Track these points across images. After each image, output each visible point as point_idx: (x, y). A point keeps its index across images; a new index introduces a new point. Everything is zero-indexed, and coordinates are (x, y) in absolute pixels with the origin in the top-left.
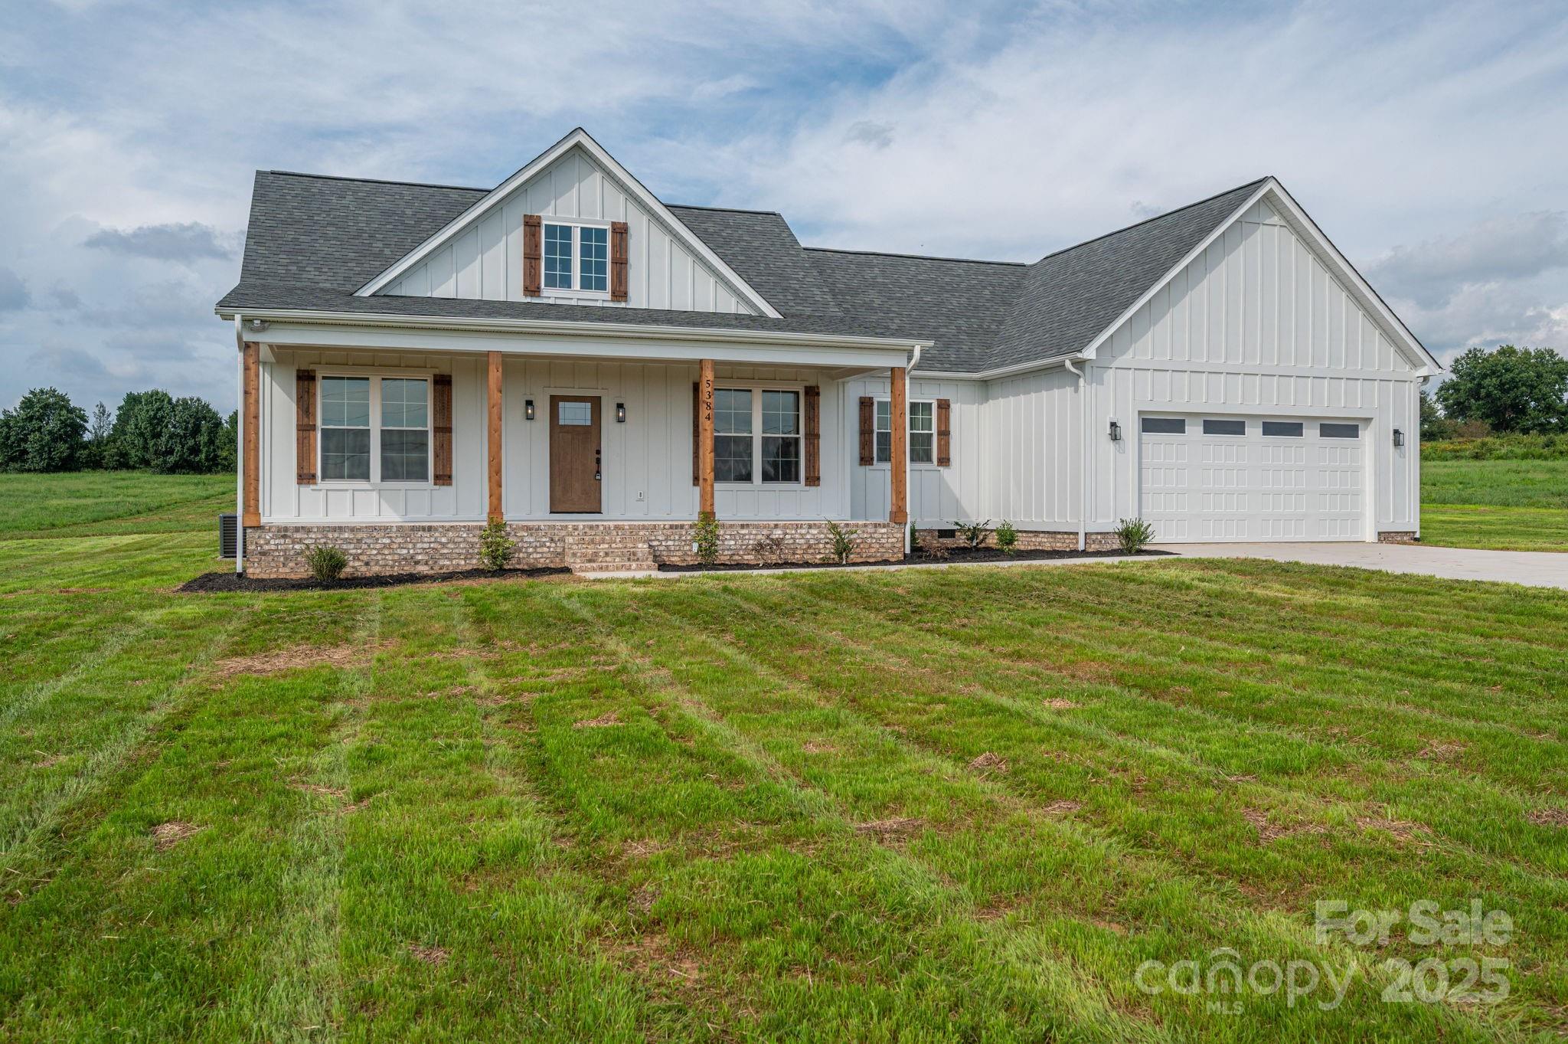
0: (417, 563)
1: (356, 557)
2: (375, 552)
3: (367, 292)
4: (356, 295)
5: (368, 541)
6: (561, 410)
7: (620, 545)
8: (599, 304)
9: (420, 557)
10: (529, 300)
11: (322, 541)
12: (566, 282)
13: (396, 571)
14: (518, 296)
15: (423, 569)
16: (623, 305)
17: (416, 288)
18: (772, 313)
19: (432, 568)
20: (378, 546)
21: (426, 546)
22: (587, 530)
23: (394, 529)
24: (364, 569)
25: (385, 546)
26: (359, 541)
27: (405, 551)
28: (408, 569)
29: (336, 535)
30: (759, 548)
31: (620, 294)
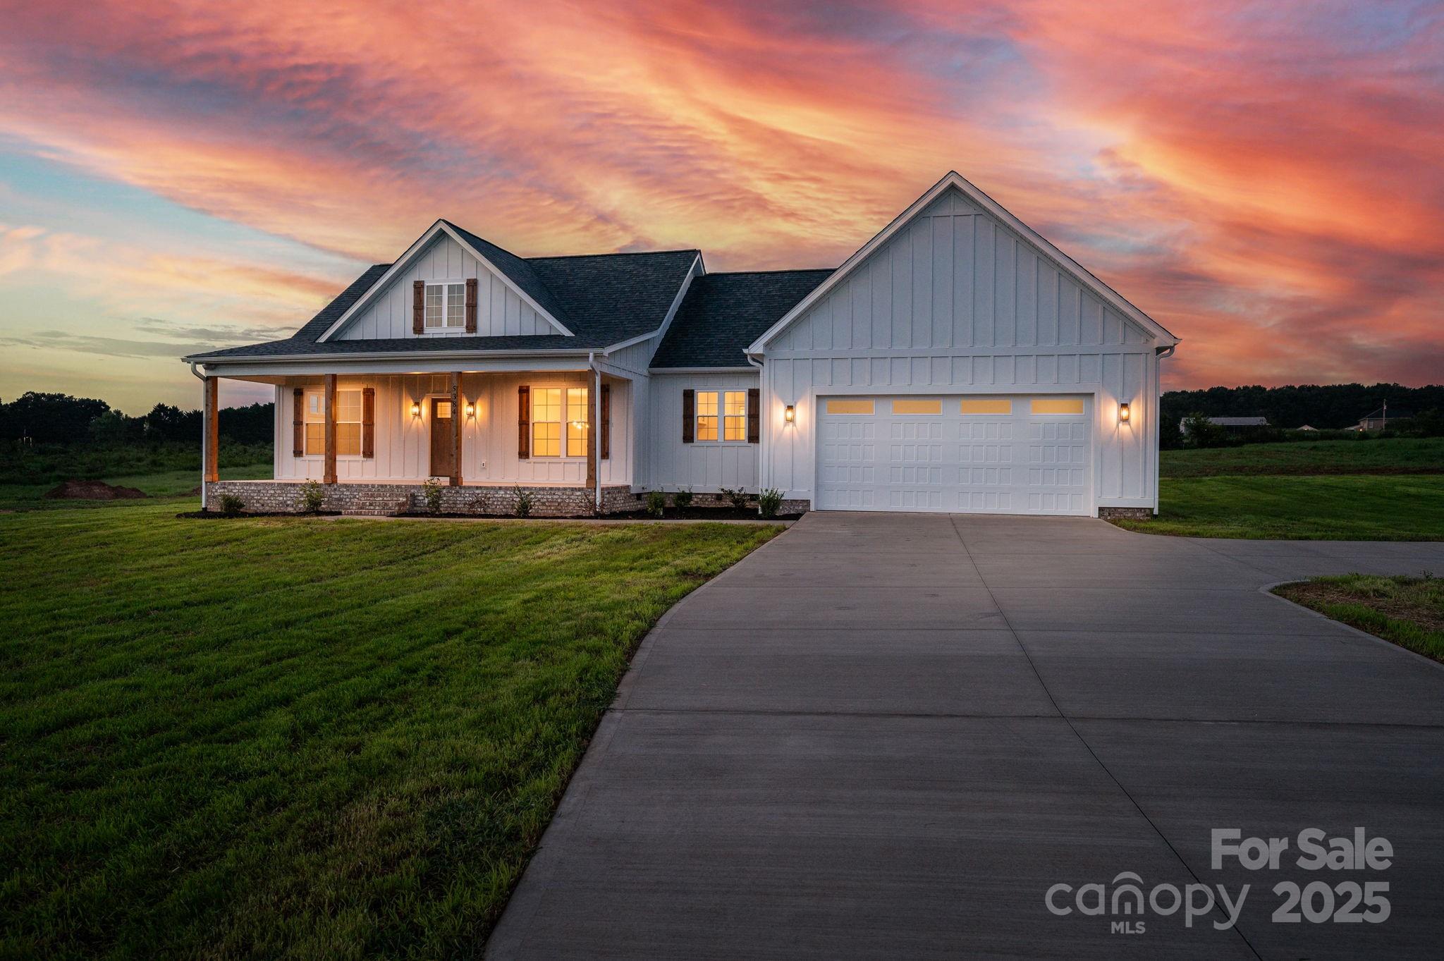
0: (288, 505)
1: (258, 501)
2: (266, 498)
3: (323, 339)
4: (317, 342)
5: (264, 492)
6: (439, 408)
7: (389, 499)
8: (460, 336)
9: (289, 502)
10: (417, 336)
11: (242, 491)
12: (439, 324)
13: (277, 510)
14: (411, 335)
15: (290, 509)
16: (473, 335)
17: (356, 335)
18: (567, 333)
19: (295, 509)
20: (268, 495)
21: (292, 495)
22: (379, 488)
23: (276, 485)
24: (261, 508)
25: (272, 495)
26: (259, 491)
27: (281, 498)
28: (283, 509)
29: (248, 487)
30: (472, 505)
31: (472, 327)
